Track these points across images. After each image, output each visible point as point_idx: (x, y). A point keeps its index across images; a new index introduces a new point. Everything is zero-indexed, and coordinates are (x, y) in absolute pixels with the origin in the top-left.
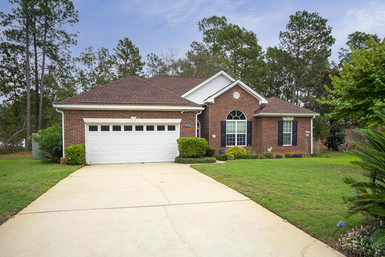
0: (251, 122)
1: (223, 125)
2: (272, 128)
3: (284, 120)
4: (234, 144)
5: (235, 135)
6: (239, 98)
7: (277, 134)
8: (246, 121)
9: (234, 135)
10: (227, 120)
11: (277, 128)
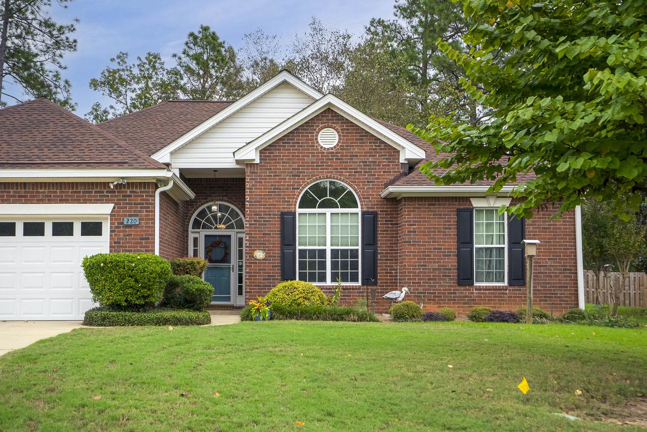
0: (375, 214)
1: (287, 224)
2: (435, 232)
3: (474, 205)
4: (323, 278)
5: (325, 251)
6: (335, 147)
7: (454, 250)
8: (358, 210)
9: (322, 253)
10: (299, 211)
11: (453, 232)
